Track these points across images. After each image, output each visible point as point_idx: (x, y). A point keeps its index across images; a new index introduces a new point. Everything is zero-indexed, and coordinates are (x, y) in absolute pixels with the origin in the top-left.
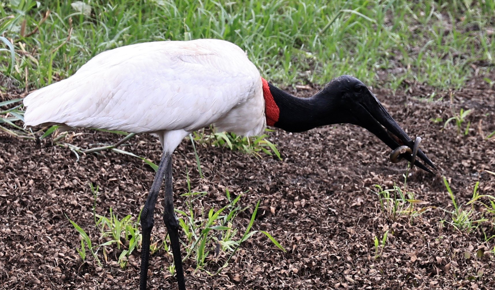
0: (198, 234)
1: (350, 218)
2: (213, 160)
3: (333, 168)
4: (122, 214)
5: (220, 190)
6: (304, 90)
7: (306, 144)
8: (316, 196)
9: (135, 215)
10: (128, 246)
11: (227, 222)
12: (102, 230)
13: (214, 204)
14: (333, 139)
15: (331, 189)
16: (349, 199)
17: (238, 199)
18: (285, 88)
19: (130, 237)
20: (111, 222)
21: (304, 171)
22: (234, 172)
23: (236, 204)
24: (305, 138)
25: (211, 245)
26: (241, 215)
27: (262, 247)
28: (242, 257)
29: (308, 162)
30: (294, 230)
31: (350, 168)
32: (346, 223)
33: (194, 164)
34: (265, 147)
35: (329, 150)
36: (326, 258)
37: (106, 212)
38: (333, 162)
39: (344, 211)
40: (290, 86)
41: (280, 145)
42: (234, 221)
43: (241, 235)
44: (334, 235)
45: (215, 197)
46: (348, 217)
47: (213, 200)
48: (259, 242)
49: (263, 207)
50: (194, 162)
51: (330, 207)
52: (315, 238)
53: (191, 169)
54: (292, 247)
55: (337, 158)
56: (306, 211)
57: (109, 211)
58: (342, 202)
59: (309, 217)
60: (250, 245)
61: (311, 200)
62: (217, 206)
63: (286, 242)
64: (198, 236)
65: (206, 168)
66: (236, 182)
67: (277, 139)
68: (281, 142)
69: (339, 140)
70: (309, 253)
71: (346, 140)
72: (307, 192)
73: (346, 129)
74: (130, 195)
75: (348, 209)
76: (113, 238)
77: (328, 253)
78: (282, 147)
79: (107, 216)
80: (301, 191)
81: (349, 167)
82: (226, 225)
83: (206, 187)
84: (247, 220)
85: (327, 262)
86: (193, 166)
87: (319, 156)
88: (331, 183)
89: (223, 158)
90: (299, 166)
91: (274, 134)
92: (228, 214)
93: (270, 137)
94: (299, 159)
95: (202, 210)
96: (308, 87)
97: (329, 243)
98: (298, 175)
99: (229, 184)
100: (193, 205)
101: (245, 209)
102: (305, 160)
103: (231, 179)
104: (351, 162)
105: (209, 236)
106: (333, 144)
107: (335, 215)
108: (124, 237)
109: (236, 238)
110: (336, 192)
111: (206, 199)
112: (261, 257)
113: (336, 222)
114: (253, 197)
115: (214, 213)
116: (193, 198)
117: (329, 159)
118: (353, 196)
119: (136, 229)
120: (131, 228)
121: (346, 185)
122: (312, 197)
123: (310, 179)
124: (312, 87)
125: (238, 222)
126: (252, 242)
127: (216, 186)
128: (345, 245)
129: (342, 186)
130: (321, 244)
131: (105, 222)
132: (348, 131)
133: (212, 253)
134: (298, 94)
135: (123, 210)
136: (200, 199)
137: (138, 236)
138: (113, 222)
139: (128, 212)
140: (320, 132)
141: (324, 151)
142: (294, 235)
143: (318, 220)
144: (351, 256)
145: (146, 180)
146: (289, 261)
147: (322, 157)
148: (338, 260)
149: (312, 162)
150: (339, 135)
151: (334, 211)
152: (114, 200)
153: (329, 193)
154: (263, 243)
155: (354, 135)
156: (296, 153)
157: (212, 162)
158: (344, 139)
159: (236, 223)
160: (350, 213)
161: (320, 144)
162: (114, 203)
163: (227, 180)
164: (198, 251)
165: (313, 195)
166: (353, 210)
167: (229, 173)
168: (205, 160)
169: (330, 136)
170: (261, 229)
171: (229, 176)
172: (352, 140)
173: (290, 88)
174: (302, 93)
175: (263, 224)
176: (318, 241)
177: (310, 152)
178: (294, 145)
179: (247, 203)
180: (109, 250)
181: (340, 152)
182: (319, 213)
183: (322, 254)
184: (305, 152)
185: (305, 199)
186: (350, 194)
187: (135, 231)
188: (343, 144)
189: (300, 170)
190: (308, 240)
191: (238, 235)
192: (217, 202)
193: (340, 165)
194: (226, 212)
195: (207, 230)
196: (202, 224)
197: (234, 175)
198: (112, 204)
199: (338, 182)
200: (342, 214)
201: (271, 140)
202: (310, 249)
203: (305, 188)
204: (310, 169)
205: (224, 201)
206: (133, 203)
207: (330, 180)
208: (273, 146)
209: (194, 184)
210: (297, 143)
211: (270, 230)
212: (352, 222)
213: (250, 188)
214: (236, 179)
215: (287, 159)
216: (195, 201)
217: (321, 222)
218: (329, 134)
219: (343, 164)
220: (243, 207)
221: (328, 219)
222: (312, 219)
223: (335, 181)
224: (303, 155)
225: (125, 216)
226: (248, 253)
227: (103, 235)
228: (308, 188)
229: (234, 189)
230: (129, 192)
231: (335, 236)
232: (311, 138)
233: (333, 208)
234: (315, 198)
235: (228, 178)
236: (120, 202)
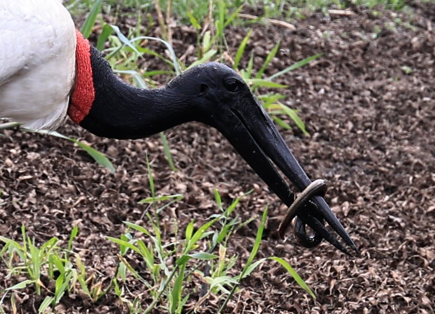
0: (171, 266)
1: (425, 232)
2: (193, 139)
3: (395, 148)
4: (42, 236)
5: (206, 191)
6: (342, 16)
7: (347, 109)
8: (368, 196)
9: (64, 237)
10: (53, 290)
11: (218, 244)
12: (9, 264)
13: (196, 214)
14: (393, 99)
15: (392, 184)
16: (423, 200)
17: (236, 204)
18: (311, 14)
19: (57, 274)
20: (25, 249)
21: (346, 154)
22: (227, 159)
23: (233, 213)
24: (348, 98)
25: (193, 285)
26: (242, 232)
27: (278, 286)
28: (245, 303)
29: (353, 138)
30: (331, 255)
31: (424, 148)
32: (418, 240)
33: (161, 148)
34: (278, 116)
35: (387, 117)
36: (386, 300)
37: (16, 233)
38: (395, 138)
39: (415, 220)
40: (319, 11)
41: (305, 111)
42: (230, 242)
43: (243, 265)
44: (398, 261)
45: (198, 203)
46: (422, 231)
47: (194, 208)
48: (273, 277)
49: (279, 218)
50: (160, 144)
51: (392, 213)
52: (366, 268)
53: (156, 155)
54: (328, 284)
55: (400, 131)
56: (351, 221)
57: (20, 231)
58: (412, 205)
59: (357, 232)
60: (259, 283)
61: (359, 203)
62: (201, 218)
63: (319, 275)
64: (170, 270)
65: (180, 154)
66: (233, 177)
67: (298, 101)
68: (305, 105)
69: (403, 101)
70: (358, 293)
71: (415, 100)
72: (352, 189)
73: (416, 81)
74: (55, 202)
75: (422, 217)
76: (28, 276)
77: (389, 294)
78: (308, 115)
79: (16, 239)
80: (342, 188)
81: (422, 146)
82: (217, 248)
83: (182, 186)
84: (251, 239)
85: (389, 307)
86: (160, 151)
87: (370, 128)
88: (391, 173)
89: (209, 136)
90: (337, 146)
91: (295, 93)
92: (219, 230)
93: (286, 99)
94: (336, 133)
95: (175, 225)
96: (349, 12)
97: (390, 276)
98: (335, 161)
99: (221, 180)
100: (160, 217)
101: (248, 222)
102: (347, 135)
103: (223, 171)
104: (425, 137)
105: (188, 268)
106: (394, 107)
107: (399, 228)
108: (46, 274)
109: (235, 271)
110: (400, 188)
111: (182, 207)
112: (277, 301)
113: (401, 239)
114: (262, 201)
115: (195, 230)
116: (160, 206)
117: (387, 134)
118: (429, 193)
119: (66, 260)
120: (58, 259)
121: (417, 176)
122: (360, 198)
123: (356, 168)
124: (356, 11)
125: (238, 243)
126: (261, 277)
127: (198, 184)
128: (418, 278)
129: (411, 178)
130: (377, 277)
131: (15, 249)
132: (419, 85)
133: (195, 297)
134: (332, 24)
135: (44, 228)
136: (172, 206)
137: (70, 271)
138: (28, 250)
139: (52, 232)
140: (371, 88)
141: (378, 120)
142: (331, 264)
143: (372, 237)
144: (429, 297)
145: (81, 177)
146: (325, 307)
147: (376, 129)
148: (406, 304)
149: (359, 140)
150: (403, 92)
151: (398, 220)
152: (28, 212)
153: (389, 190)
154: (281, 279)
155: (429, 91)
156: (331, 124)
157: (190, 143)
158: (411, 98)
159: (233, 245)
160: (425, 223)
161: (372, 108)
162: (29, 216)
163: (217, 173)
164: (170, 295)
165: (363, 195)
166: (430, 218)
167: (220, 161)
168: (178, 140)
169: (389, 94)
170: (276, 255)
171: (220, 166)
172: (426, 99)
173: (318, 15)
174: (339, 21)
175: (279, 246)
176: (373, 272)
177: (355, 122)
178: (329, 111)
179: (251, 211)
180: (22, 296)
181: (406, 121)
182: (373, 225)
183: (380, 294)
184: (346, 122)
185: (350, 201)
186: (424, 192)
187: (64, 264)
188: (410, 106)
189: (338, 153)
190: (356, 271)
191: (238, 266)
192: (202, 211)
193: (406, 142)
194: (217, 226)
195: (185, 259)
196: (176, 249)
197: (228, 164)
198: (26, 219)
199: (404, 172)
200: (411, 226)
201: (289, 103)
202: (359, 286)
203: (349, 182)
204: (355, 151)
205: (213, 209)
206: (60, 216)
207: (390, 168)
208: (292, 114)
209: (162, 181)
210: (332, 107)
211: (291, 257)
212: (429, 238)
213: (256, 186)
214: (232, 170)
215: (316, 135)
216: (164, 210)
217: (376, 241)
218: (387, 91)
219: (411, 141)
220: (245, 218)
221: (388, 234)
222: (361, 235)
223: (398, 170)
224: (343, 127)
225: (48, 238)
226: (255, 297)
227: (11, 271)
228: (353, 183)
229: (228, 188)
230: (52, 199)
231: (402, 263)
232: (356, 99)
233: (397, 216)
234: (366, 200)
235: (218, 169)
236: (39, 215)
